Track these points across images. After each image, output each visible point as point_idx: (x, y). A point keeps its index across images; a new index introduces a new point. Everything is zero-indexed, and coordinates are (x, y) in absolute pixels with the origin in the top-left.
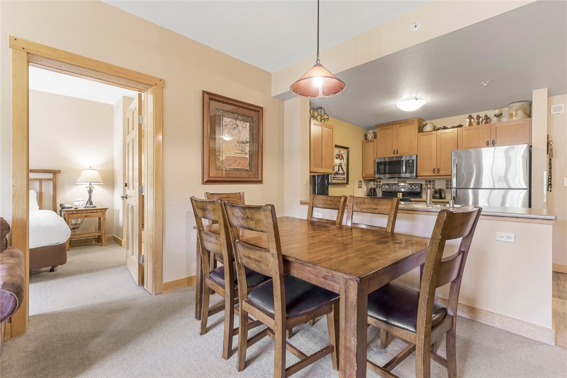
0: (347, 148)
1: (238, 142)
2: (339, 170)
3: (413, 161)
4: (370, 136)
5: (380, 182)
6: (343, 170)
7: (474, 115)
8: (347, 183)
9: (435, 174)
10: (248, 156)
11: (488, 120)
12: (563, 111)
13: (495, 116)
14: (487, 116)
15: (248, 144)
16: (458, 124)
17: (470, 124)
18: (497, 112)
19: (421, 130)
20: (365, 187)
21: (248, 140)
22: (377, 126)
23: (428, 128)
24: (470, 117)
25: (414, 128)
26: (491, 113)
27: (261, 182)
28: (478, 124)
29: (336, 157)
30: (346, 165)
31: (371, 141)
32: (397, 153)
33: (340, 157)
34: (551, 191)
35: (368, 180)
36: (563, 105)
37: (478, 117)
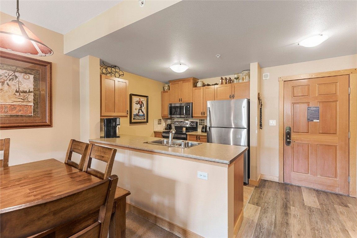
0: (147, 97)
1: (17, 92)
2: (139, 112)
3: (190, 106)
4: (166, 88)
5: (174, 120)
6: (143, 112)
7: (224, 78)
8: (147, 122)
9: (202, 116)
10: (32, 104)
11: (231, 81)
12: (268, 78)
13: (235, 79)
14: (230, 79)
15: (32, 94)
16: (215, 83)
17: (222, 83)
18: (236, 76)
19: (195, 85)
20: (164, 123)
21: (32, 90)
22: (170, 81)
23: (199, 84)
24: (222, 79)
25: (191, 84)
26: (233, 77)
27: (50, 125)
28: (226, 83)
29: (136, 103)
30: (146, 108)
31: (167, 92)
32: (181, 101)
33: (140, 103)
34: (262, 129)
35: (165, 119)
36: (268, 74)
37: (226, 79)
